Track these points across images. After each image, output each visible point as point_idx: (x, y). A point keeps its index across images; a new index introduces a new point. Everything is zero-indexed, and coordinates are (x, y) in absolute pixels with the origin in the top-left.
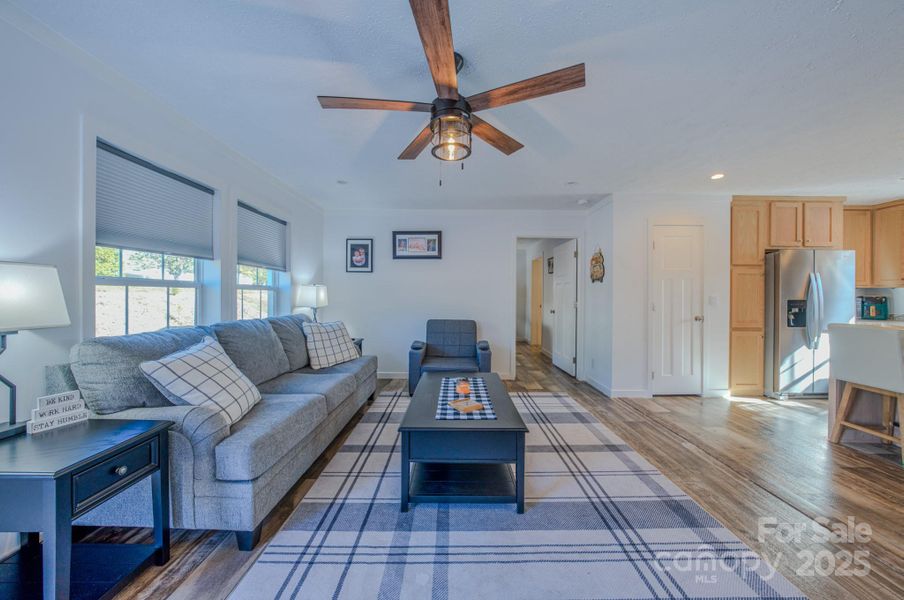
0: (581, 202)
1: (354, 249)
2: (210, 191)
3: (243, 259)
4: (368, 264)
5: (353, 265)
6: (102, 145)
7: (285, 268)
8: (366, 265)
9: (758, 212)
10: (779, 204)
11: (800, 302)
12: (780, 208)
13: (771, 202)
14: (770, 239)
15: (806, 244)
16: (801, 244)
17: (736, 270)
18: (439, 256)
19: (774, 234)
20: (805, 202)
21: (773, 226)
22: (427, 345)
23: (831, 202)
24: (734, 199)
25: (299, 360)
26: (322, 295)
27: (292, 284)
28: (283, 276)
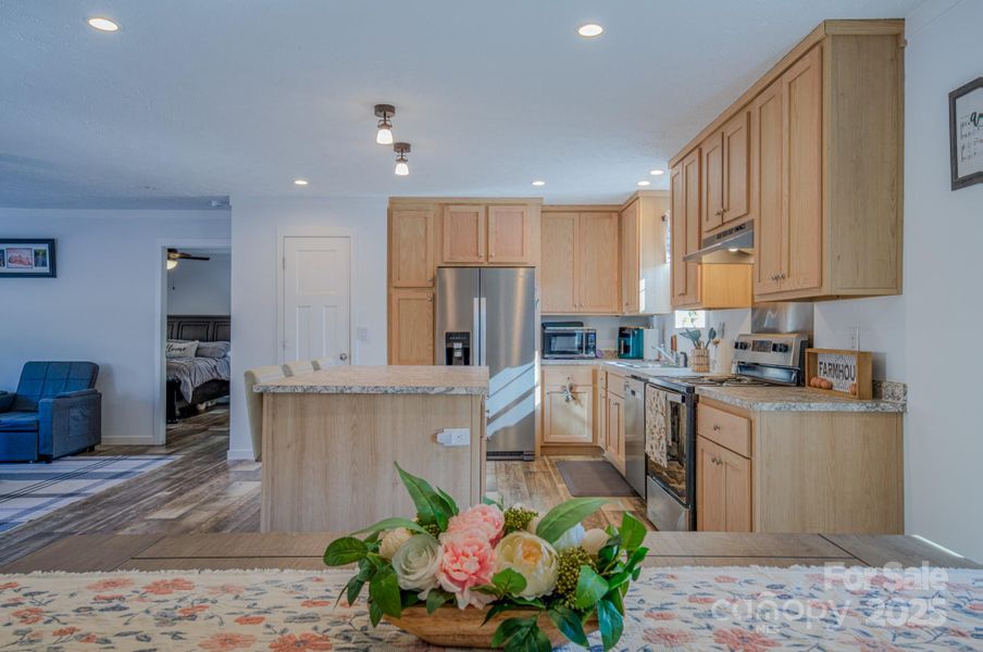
9: (426, 218)
10: (452, 208)
11: (462, 334)
12: (455, 213)
13: (444, 205)
14: (442, 253)
15: (491, 260)
16: (482, 260)
17: (396, 295)
18: (53, 274)
19: (447, 247)
20: (488, 205)
21: (447, 239)
22: (15, 395)
23: (524, 205)
24: (393, 201)
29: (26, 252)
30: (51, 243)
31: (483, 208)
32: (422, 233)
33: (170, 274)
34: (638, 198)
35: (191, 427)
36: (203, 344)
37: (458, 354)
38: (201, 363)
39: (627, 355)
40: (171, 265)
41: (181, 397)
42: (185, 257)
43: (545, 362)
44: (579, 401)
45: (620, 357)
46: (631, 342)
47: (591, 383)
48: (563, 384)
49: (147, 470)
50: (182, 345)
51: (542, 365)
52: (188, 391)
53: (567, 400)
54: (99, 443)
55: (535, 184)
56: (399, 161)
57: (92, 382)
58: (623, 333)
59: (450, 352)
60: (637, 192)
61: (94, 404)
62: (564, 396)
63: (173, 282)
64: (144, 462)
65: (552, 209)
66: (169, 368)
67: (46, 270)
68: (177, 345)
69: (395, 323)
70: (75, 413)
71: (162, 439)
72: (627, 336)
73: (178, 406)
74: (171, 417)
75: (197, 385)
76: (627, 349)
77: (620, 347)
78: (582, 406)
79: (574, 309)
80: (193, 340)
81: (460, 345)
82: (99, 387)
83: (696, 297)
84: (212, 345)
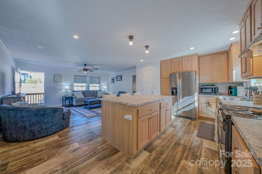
1: (112, 79)
2: (87, 76)
3: (90, 83)
4: (114, 82)
5: (112, 82)
6: (74, 75)
7: (100, 83)
9: (168, 63)
10: (174, 60)
11: (175, 88)
12: (174, 61)
13: (172, 60)
14: (171, 70)
15: (183, 71)
16: (181, 71)
17: (162, 80)
18: (121, 80)
19: (173, 69)
20: (182, 58)
21: (173, 67)
23: (192, 56)
24: (161, 61)
25: (95, 95)
26: (105, 87)
27: (101, 86)
28: (100, 85)
29: (119, 77)
30: (121, 76)
31: (181, 59)
32: (167, 67)
34: (232, 45)
37: (175, 93)
39: (231, 94)
43: (199, 95)
44: (211, 107)
45: (229, 95)
46: (233, 91)
47: (215, 102)
48: (205, 101)
51: (198, 96)
53: (207, 106)
55: (191, 49)
56: (146, 50)
58: (230, 88)
59: (173, 92)
60: (232, 43)
62: (206, 105)
65: (203, 56)
67: (121, 79)
69: (162, 86)
72: (232, 89)
76: (231, 93)
77: (229, 92)
78: (212, 108)
79: (211, 81)
81: (175, 91)
83: (250, 73)
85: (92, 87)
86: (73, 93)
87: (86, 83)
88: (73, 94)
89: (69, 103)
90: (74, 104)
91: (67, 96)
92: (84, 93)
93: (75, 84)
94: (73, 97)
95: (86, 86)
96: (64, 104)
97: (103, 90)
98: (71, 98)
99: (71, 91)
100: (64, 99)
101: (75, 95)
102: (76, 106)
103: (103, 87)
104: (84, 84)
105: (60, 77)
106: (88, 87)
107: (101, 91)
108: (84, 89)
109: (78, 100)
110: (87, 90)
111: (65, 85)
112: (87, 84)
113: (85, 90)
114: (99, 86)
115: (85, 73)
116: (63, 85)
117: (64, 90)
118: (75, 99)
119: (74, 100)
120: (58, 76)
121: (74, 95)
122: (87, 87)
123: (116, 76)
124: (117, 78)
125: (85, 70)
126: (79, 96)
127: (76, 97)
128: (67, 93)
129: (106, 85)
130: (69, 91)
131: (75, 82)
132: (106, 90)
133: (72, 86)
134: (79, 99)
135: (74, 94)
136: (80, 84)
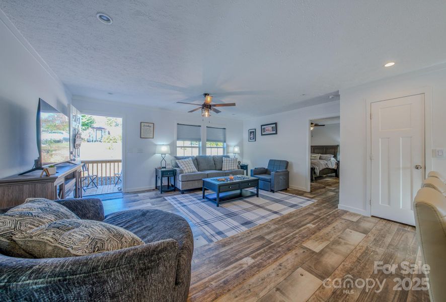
0: (330, 97)
1: (251, 133)
2: (200, 126)
3: (208, 140)
4: (255, 138)
5: (251, 139)
6: (178, 124)
7: (225, 142)
8: (253, 139)
18: (276, 133)
22: (267, 169)
25: (218, 167)
26: (237, 149)
27: (228, 146)
28: (225, 144)
29: (270, 127)
30: (276, 124)
33: (312, 132)
35: (319, 185)
36: (322, 155)
38: (322, 162)
40: (312, 128)
41: (315, 173)
42: (316, 125)
49: (304, 205)
50: (315, 156)
52: (317, 172)
54: (289, 188)
57: (287, 167)
61: (287, 175)
63: (312, 134)
64: (303, 200)
66: (311, 163)
67: (275, 132)
68: (313, 155)
70: (281, 177)
71: (309, 190)
73: (314, 176)
74: (312, 180)
75: (320, 170)
80: (318, 154)
82: (288, 170)
84: (325, 155)
85: (210, 149)
86: (177, 161)
87: (199, 140)
88: (177, 164)
89: (168, 183)
90: (180, 185)
91: (165, 168)
92: (197, 161)
93: (180, 143)
94: (176, 170)
95: (199, 147)
96: (159, 184)
97: (231, 155)
98: (172, 173)
99: (172, 158)
100: (160, 175)
101: (181, 167)
102: (183, 192)
103: (231, 149)
104: (196, 144)
105: (152, 129)
106: (204, 148)
107: (228, 157)
108: (195, 153)
109: (187, 179)
110: (201, 155)
111: (160, 144)
112: (201, 143)
113: (198, 155)
114: (224, 148)
115: (207, 114)
116: (156, 145)
117: (158, 156)
118: (180, 175)
119: (180, 177)
120: (148, 124)
121: (178, 167)
122: (201, 148)
123: (262, 126)
124: (263, 130)
125: (207, 106)
126: (188, 168)
127: (182, 170)
128: (163, 162)
129: (237, 145)
130: (168, 158)
131: (178, 139)
132: (237, 156)
133: (173, 147)
134: (190, 175)
135: (179, 165)
136: (188, 143)
